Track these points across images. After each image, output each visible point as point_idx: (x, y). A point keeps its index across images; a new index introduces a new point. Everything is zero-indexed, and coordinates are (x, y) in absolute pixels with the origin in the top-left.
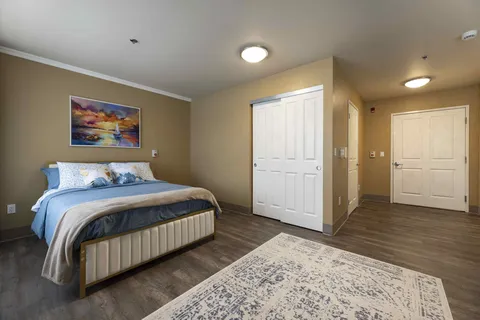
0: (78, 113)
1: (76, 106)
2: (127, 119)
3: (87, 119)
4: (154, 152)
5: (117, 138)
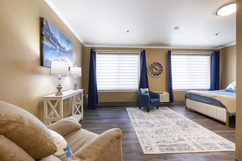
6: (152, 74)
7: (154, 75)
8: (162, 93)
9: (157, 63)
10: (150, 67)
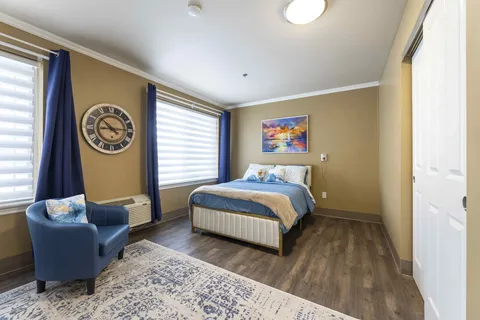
0: (265, 131)
1: (265, 126)
2: (296, 128)
3: (270, 134)
4: (322, 156)
5: (289, 145)
6: (97, 142)
7: (106, 147)
8: (132, 201)
9: (117, 111)
10: (90, 121)
